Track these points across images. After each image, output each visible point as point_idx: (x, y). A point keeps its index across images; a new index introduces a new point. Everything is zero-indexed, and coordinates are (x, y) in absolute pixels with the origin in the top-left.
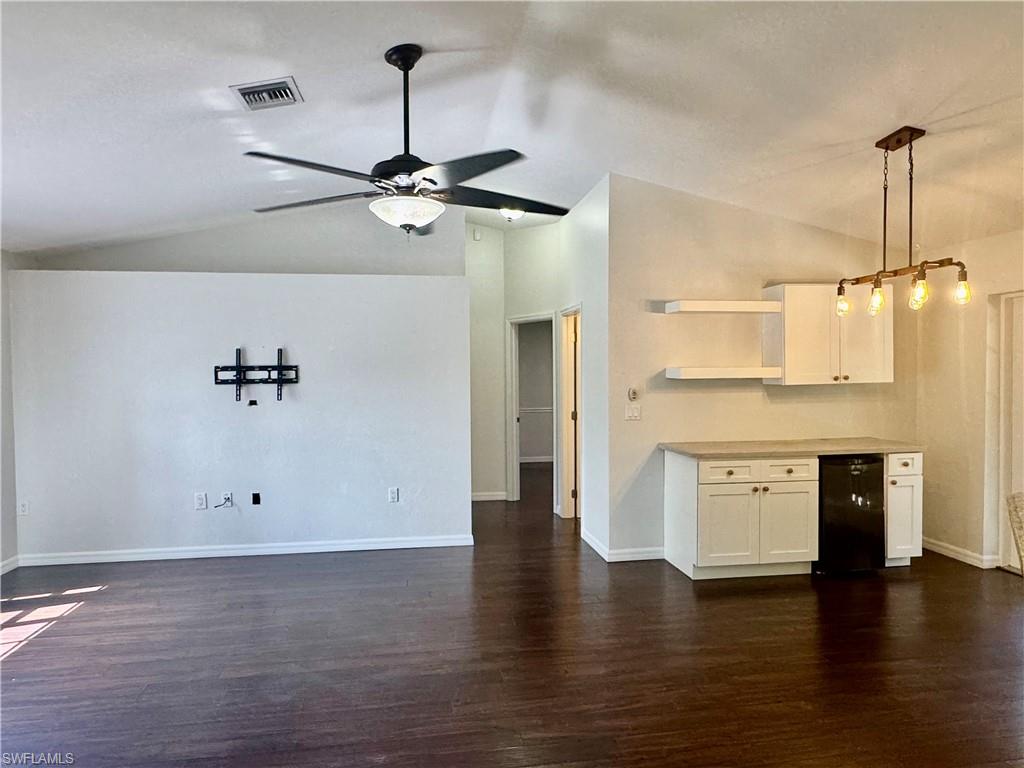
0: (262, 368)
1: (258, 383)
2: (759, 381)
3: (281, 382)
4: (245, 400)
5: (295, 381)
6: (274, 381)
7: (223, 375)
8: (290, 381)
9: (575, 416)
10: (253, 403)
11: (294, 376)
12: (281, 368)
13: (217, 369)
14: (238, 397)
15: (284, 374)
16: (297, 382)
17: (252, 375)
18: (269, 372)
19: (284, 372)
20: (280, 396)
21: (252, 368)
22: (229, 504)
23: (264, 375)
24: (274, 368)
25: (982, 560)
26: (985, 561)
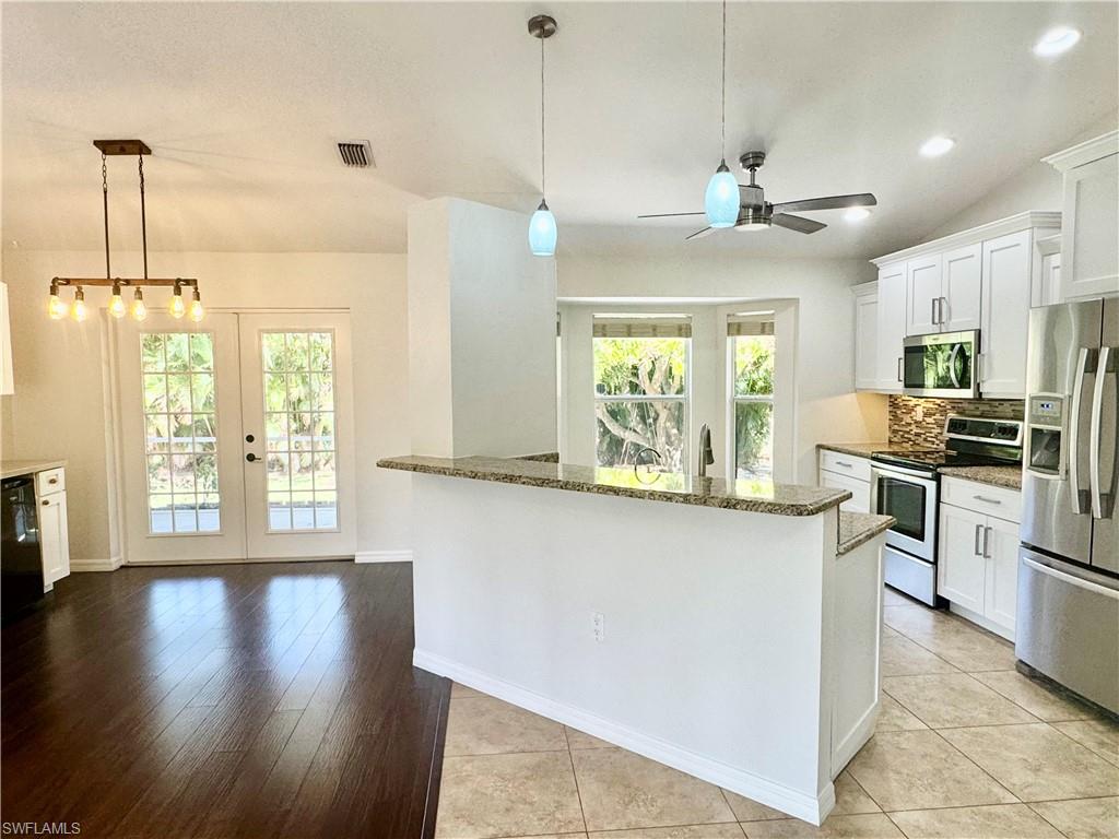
25: (110, 564)
26: (113, 563)
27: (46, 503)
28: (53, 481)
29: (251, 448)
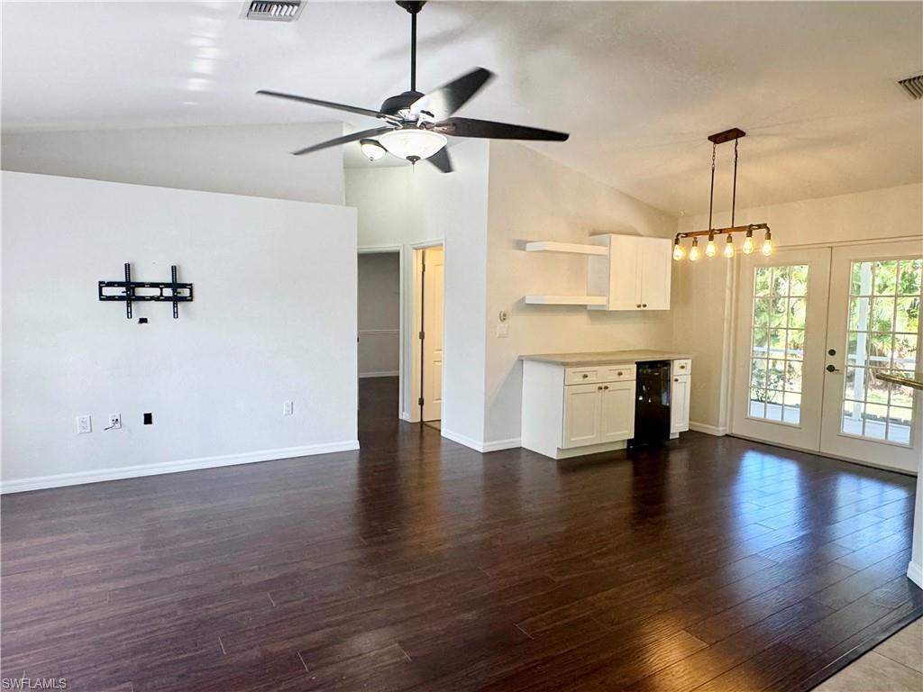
0: (153, 285)
1: (148, 300)
2: (583, 307)
3: (176, 299)
4: (136, 318)
5: (190, 299)
6: (167, 299)
7: (107, 291)
8: (184, 299)
9: (422, 336)
10: (143, 321)
11: (188, 295)
12: (175, 285)
13: (102, 284)
14: (129, 314)
15: (178, 292)
16: (191, 300)
17: (141, 292)
18: (161, 289)
19: (179, 290)
20: (176, 314)
21: (142, 285)
22: (118, 425)
23: (155, 292)
24: (167, 285)
25: (718, 431)
26: (720, 431)
27: (676, 380)
28: (682, 367)
29: (831, 361)
